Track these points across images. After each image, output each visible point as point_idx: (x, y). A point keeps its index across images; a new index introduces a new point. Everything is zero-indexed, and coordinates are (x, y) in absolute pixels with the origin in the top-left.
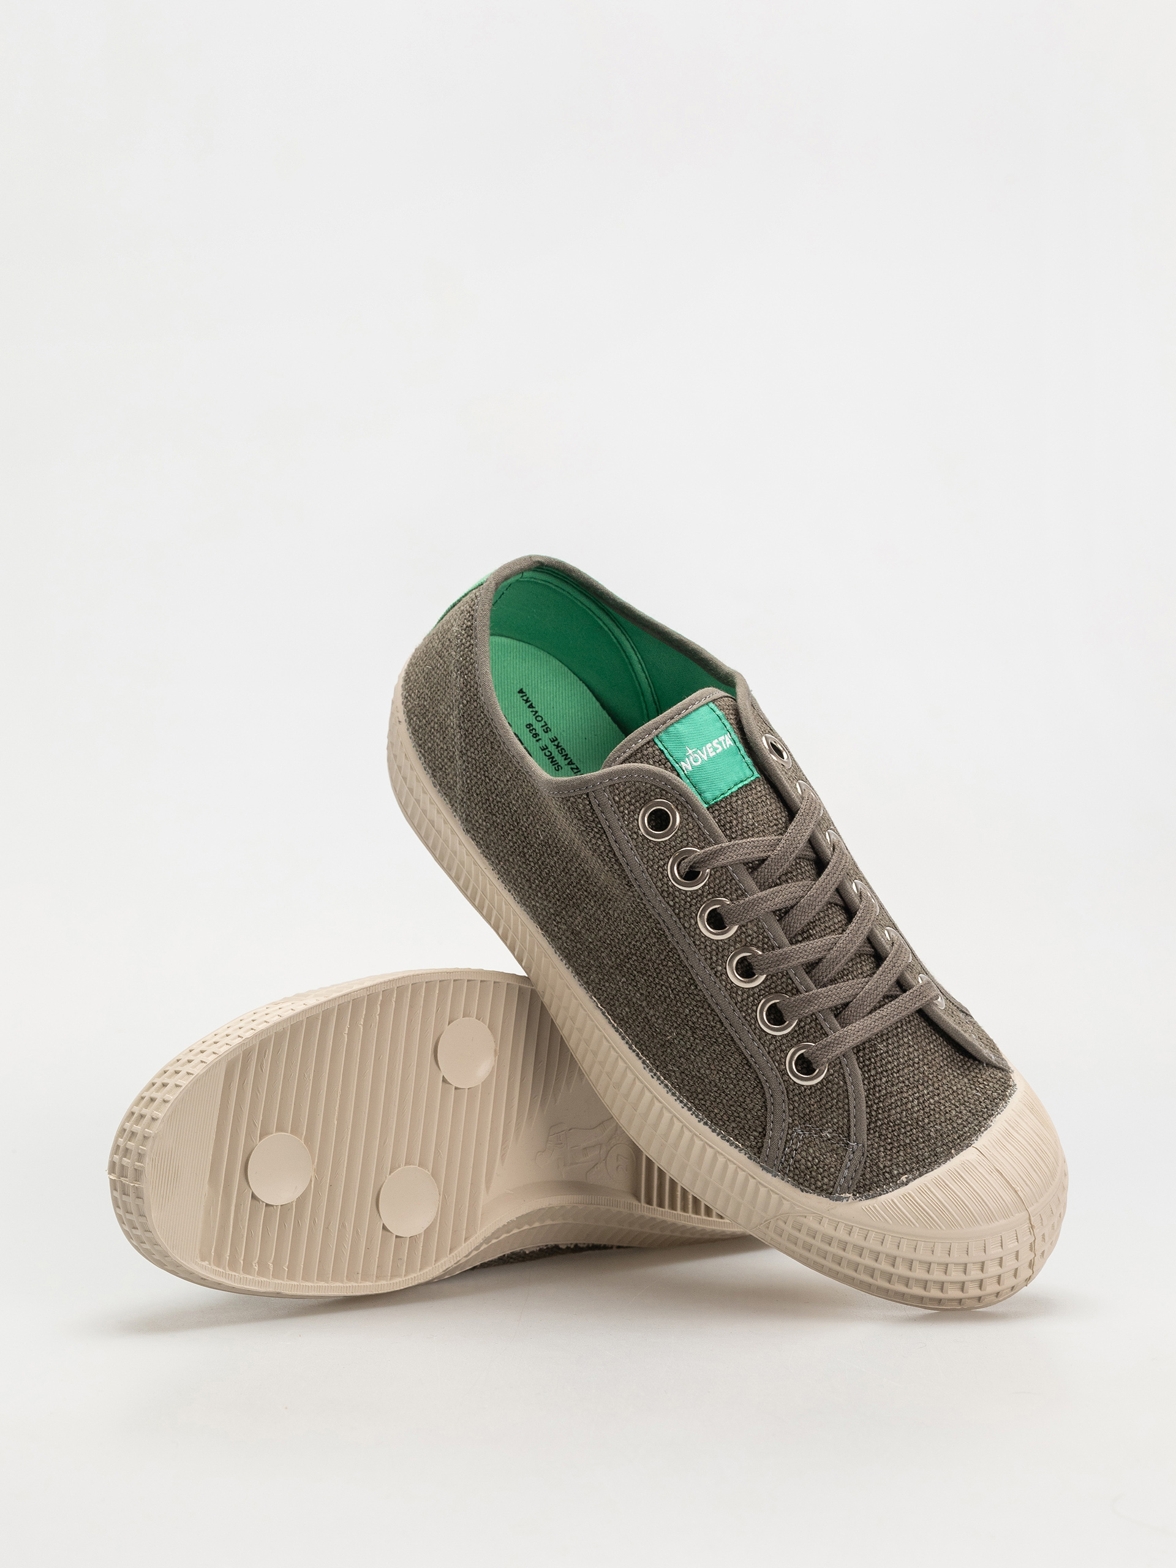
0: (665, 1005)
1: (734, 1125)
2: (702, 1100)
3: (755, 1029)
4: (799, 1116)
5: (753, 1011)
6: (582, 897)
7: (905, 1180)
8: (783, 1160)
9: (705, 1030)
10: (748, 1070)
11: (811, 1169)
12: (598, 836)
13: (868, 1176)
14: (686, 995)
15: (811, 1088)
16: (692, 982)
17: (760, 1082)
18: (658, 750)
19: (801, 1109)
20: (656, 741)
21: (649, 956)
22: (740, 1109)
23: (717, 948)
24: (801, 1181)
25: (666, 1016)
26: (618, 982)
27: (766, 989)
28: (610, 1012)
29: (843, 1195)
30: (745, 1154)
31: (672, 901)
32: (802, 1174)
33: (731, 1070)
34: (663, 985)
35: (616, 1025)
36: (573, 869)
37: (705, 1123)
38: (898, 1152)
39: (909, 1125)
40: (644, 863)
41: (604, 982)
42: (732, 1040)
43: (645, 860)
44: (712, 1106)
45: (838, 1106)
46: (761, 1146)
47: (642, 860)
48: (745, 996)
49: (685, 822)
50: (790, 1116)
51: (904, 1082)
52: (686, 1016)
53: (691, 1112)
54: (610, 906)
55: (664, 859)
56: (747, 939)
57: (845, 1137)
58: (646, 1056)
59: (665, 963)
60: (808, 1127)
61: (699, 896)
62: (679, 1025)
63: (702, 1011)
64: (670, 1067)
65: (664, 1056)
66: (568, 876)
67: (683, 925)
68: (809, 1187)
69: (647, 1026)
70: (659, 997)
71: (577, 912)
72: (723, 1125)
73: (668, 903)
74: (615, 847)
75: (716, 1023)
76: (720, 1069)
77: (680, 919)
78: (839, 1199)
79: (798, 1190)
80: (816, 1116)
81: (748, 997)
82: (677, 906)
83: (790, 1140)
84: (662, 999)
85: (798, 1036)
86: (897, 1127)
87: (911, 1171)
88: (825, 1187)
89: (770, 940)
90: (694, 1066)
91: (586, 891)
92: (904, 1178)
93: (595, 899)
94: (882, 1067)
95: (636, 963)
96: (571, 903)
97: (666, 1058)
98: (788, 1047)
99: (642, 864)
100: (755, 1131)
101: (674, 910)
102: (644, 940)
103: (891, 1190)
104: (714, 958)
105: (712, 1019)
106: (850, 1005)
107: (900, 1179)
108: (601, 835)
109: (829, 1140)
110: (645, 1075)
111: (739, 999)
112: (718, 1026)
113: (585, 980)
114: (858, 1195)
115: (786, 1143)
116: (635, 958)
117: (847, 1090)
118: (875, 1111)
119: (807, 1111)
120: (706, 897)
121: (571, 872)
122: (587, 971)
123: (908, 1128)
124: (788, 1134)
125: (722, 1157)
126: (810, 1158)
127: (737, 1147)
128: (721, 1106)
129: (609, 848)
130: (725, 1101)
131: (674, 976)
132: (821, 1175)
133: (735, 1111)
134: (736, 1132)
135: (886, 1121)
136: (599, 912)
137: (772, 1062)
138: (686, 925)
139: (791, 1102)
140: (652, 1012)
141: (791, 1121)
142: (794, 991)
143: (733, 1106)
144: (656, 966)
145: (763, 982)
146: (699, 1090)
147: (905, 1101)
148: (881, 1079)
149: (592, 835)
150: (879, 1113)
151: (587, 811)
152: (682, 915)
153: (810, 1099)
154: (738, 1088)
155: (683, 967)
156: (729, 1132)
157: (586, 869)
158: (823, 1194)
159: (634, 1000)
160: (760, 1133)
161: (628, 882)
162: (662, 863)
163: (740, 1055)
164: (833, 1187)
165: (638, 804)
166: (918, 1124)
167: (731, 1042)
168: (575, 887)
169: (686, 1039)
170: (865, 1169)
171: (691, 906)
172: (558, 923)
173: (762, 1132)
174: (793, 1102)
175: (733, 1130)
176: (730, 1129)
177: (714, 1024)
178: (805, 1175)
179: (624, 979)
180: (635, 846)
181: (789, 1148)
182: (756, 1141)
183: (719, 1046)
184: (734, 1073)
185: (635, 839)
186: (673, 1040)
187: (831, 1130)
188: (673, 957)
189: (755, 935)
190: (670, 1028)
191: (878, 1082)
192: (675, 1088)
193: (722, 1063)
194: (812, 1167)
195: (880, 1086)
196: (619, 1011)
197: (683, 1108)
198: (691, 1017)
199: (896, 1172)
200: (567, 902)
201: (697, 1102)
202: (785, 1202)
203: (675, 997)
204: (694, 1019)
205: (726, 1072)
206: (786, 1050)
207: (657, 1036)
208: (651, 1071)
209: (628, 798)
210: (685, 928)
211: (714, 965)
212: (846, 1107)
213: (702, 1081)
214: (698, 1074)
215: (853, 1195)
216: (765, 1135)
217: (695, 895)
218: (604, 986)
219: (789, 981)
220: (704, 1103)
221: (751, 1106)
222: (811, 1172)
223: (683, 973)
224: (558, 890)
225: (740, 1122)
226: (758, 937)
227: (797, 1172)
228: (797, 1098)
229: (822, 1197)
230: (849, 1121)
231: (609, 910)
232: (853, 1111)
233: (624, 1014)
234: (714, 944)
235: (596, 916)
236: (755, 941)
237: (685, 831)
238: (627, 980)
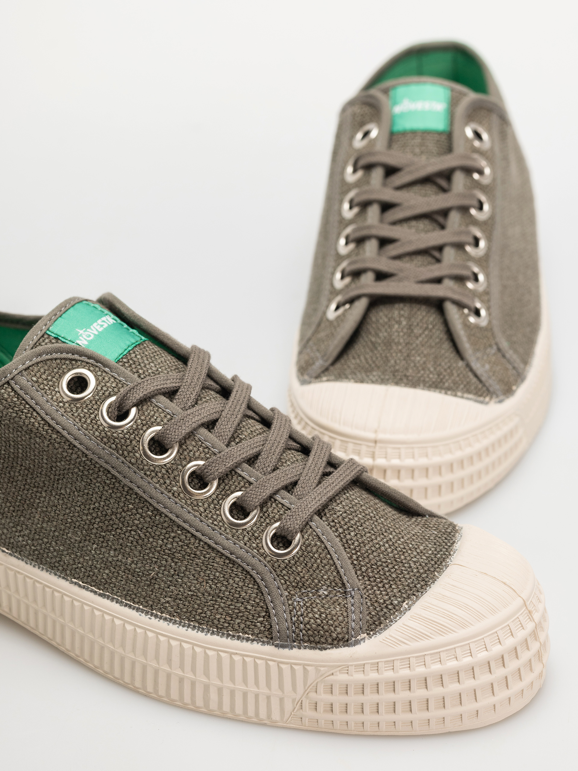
0: (139, 548)
1: (238, 621)
2: (202, 613)
3: (225, 530)
4: (293, 586)
5: (218, 515)
6: (33, 494)
7: (407, 606)
8: (294, 628)
9: (182, 551)
10: (233, 567)
11: (322, 625)
12: (29, 415)
13: (373, 613)
14: (155, 528)
15: (294, 558)
16: (155, 512)
17: (248, 573)
18: (53, 339)
19: (292, 579)
20: (48, 332)
21: (110, 511)
22: (239, 605)
23: (167, 471)
24: (317, 639)
25: (143, 557)
26: (90, 551)
27: (222, 493)
28: (93, 584)
29: (359, 637)
30: (258, 643)
31: (113, 443)
32: (315, 632)
33: (217, 574)
34: (131, 530)
35: (101, 592)
36: (17, 474)
37: (213, 633)
38: (391, 587)
39: (389, 563)
40: (78, 423)
41: (78, 559)
42: (209, 546)
43: (77, 420)
44: (212, 614)
45: (323, 565)
46: (269, 627)
47: (75, 420)
48: (206, 505)
49: (100, 378)
50: (284, 590)
51: (370, 533)
52: (161, 547)
53: (196, 630)
54: (60, 486)
55: (94, 413)
56: (190, 455)
57: (340, 588)
58: (138, 603)
59: (125, 509)
60: (305, 592)
61: (135, 430)
62: (157, 559)
63: (173, 535)
64: (163, 600)
65: (154, 594)
66: (14, 483)
67: (130, 462)
68: (326, 642)
69: (130, 576)
70: (131, 543)
71: (33, 510)
72: (229, 626)
73: (110, 447)
74: (48, 418)
75: (189, 540)
76: (207, 578)
77: (125, 458)
78: (357, 643)
79: (317, 651)
80: (307, 580)
81: (209, 506)
82: (119, 446)
83: (293, 609)
84: (135, 543)
85: (265, 520)
86: (380, 568)
87: (408, 598)
88: (340, 636)
89: (209, 449)
90: (183, 588)
91: (35, 487)
92: (405, 605)
93: (45, 489)
94: (346, 524)
95: (101, 524)
96: (26, 506)
97: (157, 594)
98: (260, 532)
99: (76, 424)
100: (260, 617)
101: (118, 452)
102: (101, 498)
103: (398, 618)
104: (168, 482)
105: (184, 537)
106: (299, 482)
107: (402, 606)
108: (32, 414)
109: (327, 596)
110: (143, 619)
111: (202, 509)
112: (192, 541)
113: (60, 568)
114: (371, 633)
115: (290, 613)
116: (98, 520)
117: (326, 548)
118: (356, 560)
119: (298, 578)
120: (142, 429)
121: (16, 478)
122: (60, 559)
123: (390, 566)
124: (289, 605)
125: (237, 656)
126: (317, 616)
127: (248, 639)
128: (221, 610)
129: (42, 422)
130: (222, 605)
131: (138, 516)
132: (332, 626)
133: (235, 609)
134: (242, 626)
135: (369, 565)
136: (52, 498)
137: (251, 551)
138: (133, 460)
139: (281, 578)
140: (129, 560)
141: (287, 594)
142: (247, 485)
143: (231, 605)
144: (118, 516)
145: (217, 488)
146: (196, 606)
147: (377, 546)
148: (350, 534)
149: (23, 417)
150: (360, 561)
151: (12, 397)
152: (125, 453)
153: (296, 568)
154: (230, 587)
155: (143, 503)
156: (236, 630)
157: (27, 466)
158: (341, 643)
159: (110, 559)
160: (264, 617)
161: (69, 446)
162: (93, 416)
163: (221, 558)
164: (348, 633)
165: (54, 379)
166: (396, 561)
167: (210, 551)
168: (24, 490)
169: (168, 567)
170: (369, 608)
171: (131, 442)
172: (20, 531)
173: (266, 615)
174: (282, 576)
175: (239, 626)
176: (236, 627)
177: (189, 542)
178: (318, 632)
179: (95, 546)
180: (65, 412)
181: (295, 616)
182: (263, 625)
183: (199, 559)
184: (222, 576)
185: (63, 407)
186: (157, 575)
187: (325, 587)
188: (131, 499)
189: (195, 449)
190: (151, 566)
191: (348, 537)
192: (174, 616)
193: (208, 572)
194: (322, 622)
195: (351, 540)
196: (100, 577)
197: (187, 630)
198: (165, 546)
199: (396, 602)
200: (21, 508)
201: (198, 617)
202: (309, 668)
203: (146, 535)
204: (169, 546)
205: (215, 578)
206: (260, 536)
207: (142, 580)
208: (147, 613)
209: (44, 377)
210: (133, 464)
211: (169, 487)
212: (331, 562)
213: (196, 597)
214: (190, 593)
215: (368, 634)
216: (269, 616)
217: (131, 431)
218: (79, 563)
219: (240, 478)
220: (204, 615)
221: (247, 597)
222: (322, 627)
223: (145, 509)
224: (10, 503)
225: (243, 616)
226: (198, 450)
227: (310, 632)
228: (284, 572)
229: (340, 648)
230: (338, 572)
231: (60, 490)
232: (338, 563)
233: (105, 577)
234: (162, 469)
235: (51, 503)
236: (197, 454)
237: (103, 384)
238: (98, 545)
